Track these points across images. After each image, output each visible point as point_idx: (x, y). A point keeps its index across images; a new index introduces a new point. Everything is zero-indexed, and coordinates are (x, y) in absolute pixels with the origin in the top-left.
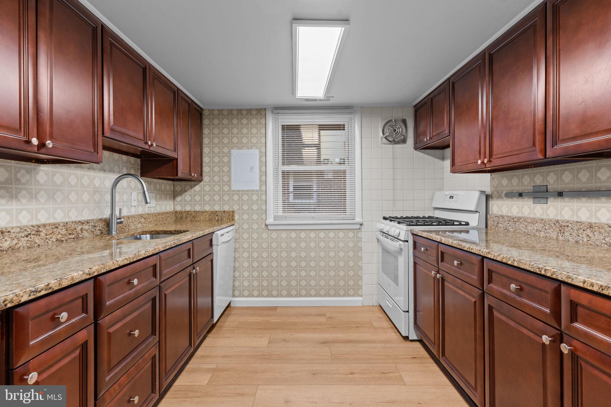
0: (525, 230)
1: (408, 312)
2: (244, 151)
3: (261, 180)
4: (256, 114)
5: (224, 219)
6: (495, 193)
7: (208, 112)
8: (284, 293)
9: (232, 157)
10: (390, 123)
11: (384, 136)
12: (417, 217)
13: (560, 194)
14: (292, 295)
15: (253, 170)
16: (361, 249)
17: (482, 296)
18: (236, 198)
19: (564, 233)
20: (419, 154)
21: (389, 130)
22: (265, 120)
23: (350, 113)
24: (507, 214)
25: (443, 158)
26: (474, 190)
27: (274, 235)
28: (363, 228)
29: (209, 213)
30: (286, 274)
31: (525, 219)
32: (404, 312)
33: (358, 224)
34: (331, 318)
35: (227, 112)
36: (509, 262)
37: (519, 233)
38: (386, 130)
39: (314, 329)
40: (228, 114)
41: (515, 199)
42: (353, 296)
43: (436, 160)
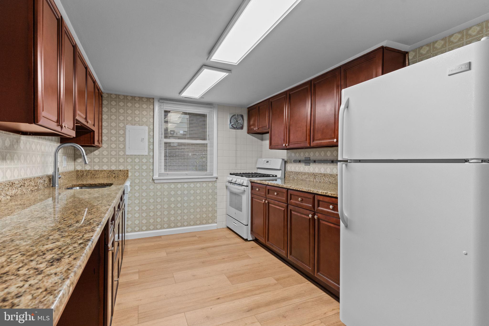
0: (301, 178)
1: (248, 225)
2: (137, 127)
3: (149, 148)
4: (146, 101)
5: (120, 176)
6: (289, 160)
7: (107, 95)
8: (166, 226)
9: (127, 131)
10: (235, 117)
11: (231, 124)
12: (249, 173)
13: (315, 162)
14: (171, 227)
15: (143, 141)
16: (216, 194)
17: (287, 206)
18: (129, 160)
19: (316, 178)
20: (250, 136)
21: (234, 121)
22: (153, 106)
23: (211, 107)
24: (294, 171)
25: (262, 140)
26: (279, 158)
27: (159, 187)
28: (218, 181)
29: (107, 172)
30: (167, 213)
31: (301, 173)
32: (246, 225)
33: (215, 178)
34: (201, 237)
35: (123, 97)
36: (299, 189)
37: (299, 180)
38: (232, 121)
39: (192, 243)
40: (124, 99)
41: (297, 163)
42: (211, 223)
43: (259, 140)
